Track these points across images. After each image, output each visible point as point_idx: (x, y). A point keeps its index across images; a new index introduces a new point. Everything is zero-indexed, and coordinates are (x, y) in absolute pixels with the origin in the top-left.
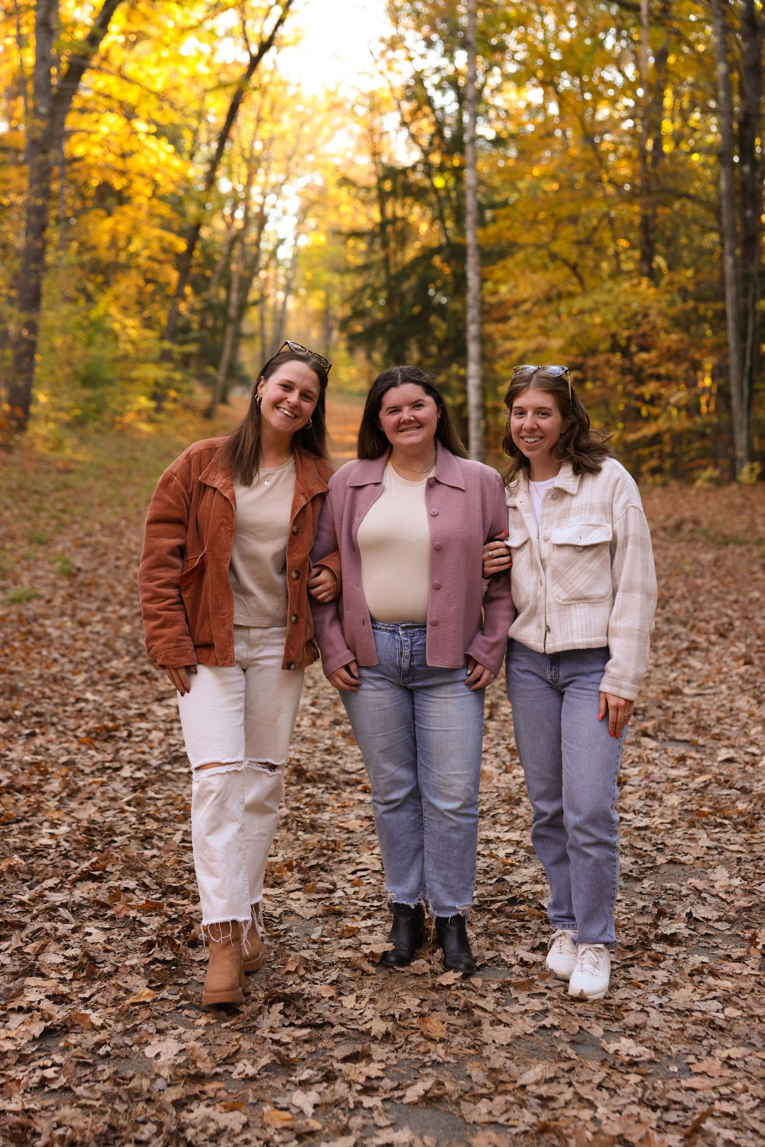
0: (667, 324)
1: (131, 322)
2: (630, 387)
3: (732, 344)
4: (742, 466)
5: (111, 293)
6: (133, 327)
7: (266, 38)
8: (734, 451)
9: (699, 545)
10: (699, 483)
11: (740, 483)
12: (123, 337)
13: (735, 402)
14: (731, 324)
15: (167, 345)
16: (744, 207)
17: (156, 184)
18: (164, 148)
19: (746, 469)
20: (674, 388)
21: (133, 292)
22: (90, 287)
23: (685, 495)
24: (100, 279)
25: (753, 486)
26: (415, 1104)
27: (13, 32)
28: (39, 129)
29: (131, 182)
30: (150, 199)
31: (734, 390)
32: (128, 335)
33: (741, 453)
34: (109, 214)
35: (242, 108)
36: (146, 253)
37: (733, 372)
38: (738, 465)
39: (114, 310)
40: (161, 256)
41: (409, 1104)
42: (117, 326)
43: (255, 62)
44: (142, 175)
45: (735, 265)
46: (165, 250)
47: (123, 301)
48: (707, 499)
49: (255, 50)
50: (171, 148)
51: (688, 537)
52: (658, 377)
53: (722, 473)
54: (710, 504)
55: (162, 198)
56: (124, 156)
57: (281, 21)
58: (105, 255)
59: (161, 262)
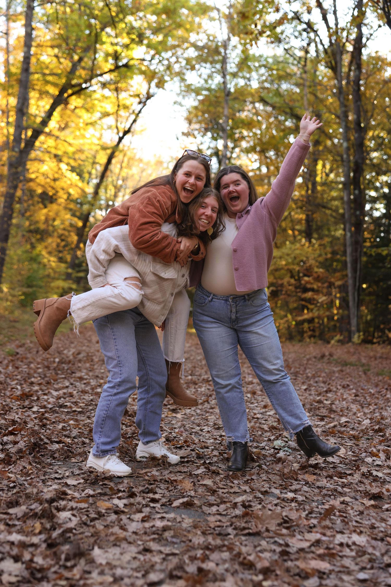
0: (317, 264)
1: (52, 259)
2: (299, 294)
3: (350, 275)
4: (354, 335)
5: (44, 244)
6: (54, 262)
7: (127, 129)
8: (350, 327)
9: (333, 365)
10: (333, 342)
11: (353, 343)
12: (48, 267)
13: (351, 304)
14: (349, 265)
15: (70, 271)
16: (356, 209)
17: (69, 194)
18: (74, 177)
19: (356, 336)
20: (321, 295)
21: (54, 245)
22: (33, 240)
23: (326, 347)
24: (38, 236)
25: (360, 344)
26: (178, 507)
27: (5, 120)
28: (14, 156)
29: (57, 192)
30: (66, 200)
31: (350, 298)
32: (51, 265)
33: (353, 328)
34: (45, 207)
35: (114, 161)
36: (62, 227)
37: (350, 288)
38: (352, 335)
39: (44, 253)
40: (69, 229)
41: (174, 507)
42: (45, 261)
43: (121, 139)
44: (63, 189)
45: (351, 236)
46: (71, 225)
47: (50, 249)
48: (336, 349)
49: (121, 135)
50: (78, 178)
51: (327, 361)
52: (312, 290)
53: (344, 337)
54: (338, 351)
55: (72, 201)
56: (55, 180)
57: (135, 121)
58: (42, 226)
59: (69, 231)
